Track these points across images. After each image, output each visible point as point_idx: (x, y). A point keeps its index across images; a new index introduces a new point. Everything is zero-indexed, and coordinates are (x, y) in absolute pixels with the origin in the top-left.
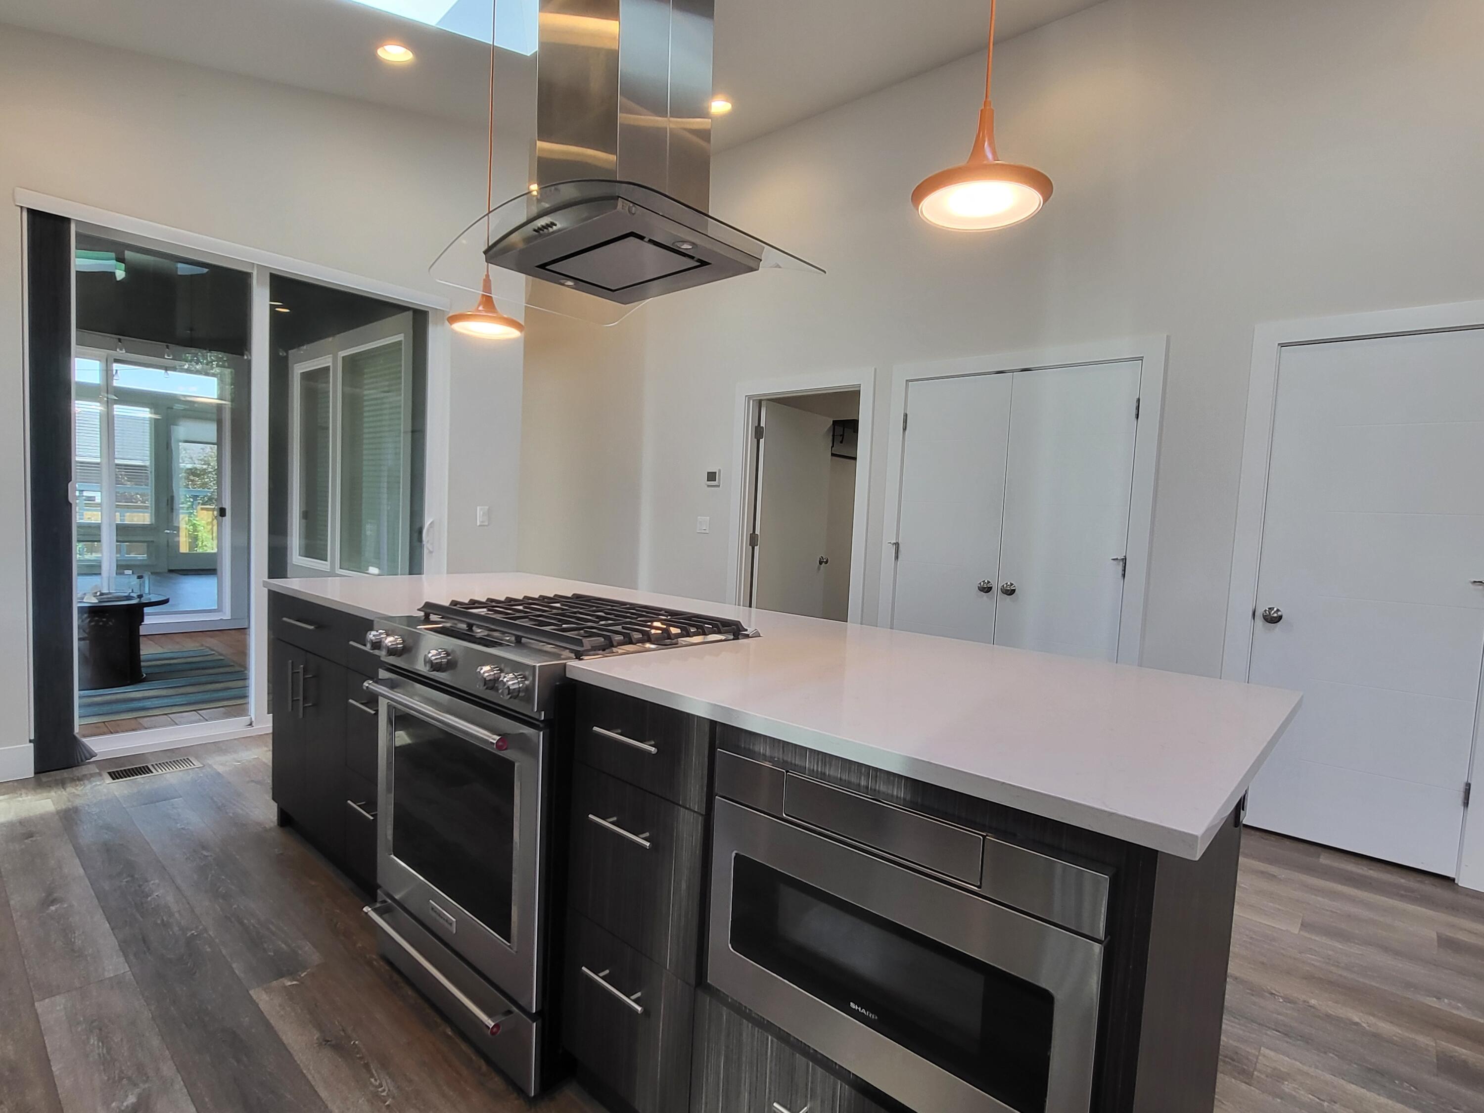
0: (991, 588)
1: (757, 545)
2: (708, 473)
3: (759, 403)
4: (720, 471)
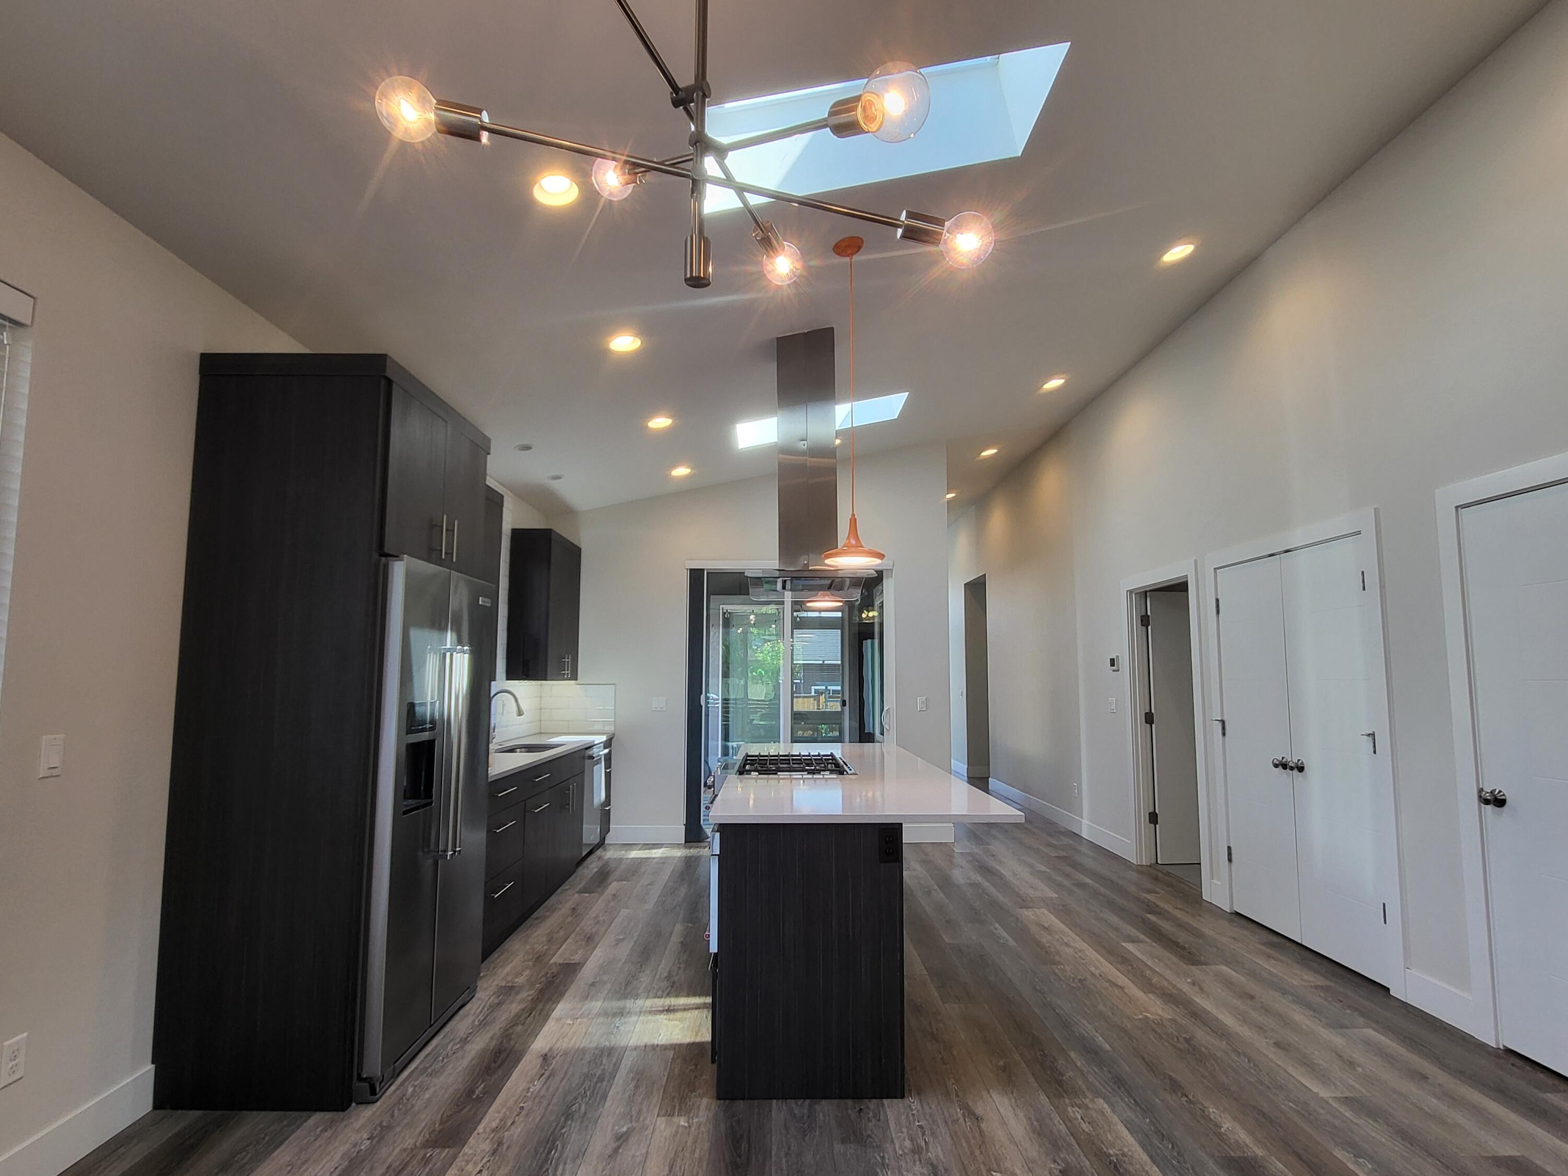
0: (1287, 765)
1: (1153, 724)
2: (1111, 660)
3: (1144, 594)
4: (1117, 656)
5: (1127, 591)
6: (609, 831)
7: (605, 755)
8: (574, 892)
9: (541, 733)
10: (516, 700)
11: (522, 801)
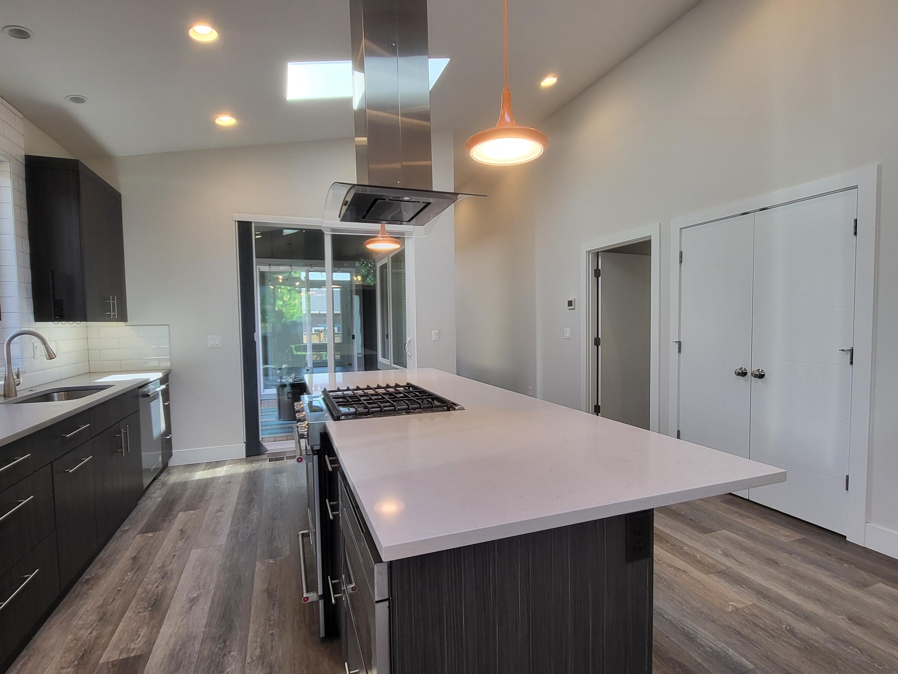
0: (746, 373)
1: (600, 345)
2: (568, 301)
3: (597, 254)
4: (575, 299)
5: (586, 251)
6: (172, 455)
7: (163, 391)
8: (136, 533)
9: (90, 373)
10: (44, 342)
11: (49, 463)
